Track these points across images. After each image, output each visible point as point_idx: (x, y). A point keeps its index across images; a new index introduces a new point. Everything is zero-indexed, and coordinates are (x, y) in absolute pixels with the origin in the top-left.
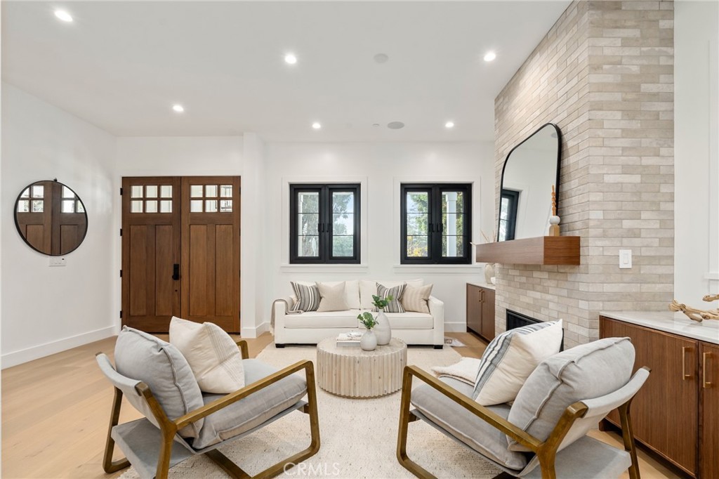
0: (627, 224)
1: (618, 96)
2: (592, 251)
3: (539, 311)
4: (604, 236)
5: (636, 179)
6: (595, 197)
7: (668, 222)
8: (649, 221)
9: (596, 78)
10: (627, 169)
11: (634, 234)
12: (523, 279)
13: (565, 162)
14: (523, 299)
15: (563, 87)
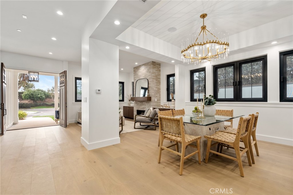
0: (156, 95)
1: (155, 78)
2: (153, 99)
3: (144, 109)
4: (154, 97)
5: (157, 89)
6: (153, 91)
7: (160, 95)
8: (158, 95)
9: (153, 75)
10: (156, 88)
11: (157, 97)
12: (141, 104)
13: (149, 85)
14: (141, 107)
15: (148, 74)
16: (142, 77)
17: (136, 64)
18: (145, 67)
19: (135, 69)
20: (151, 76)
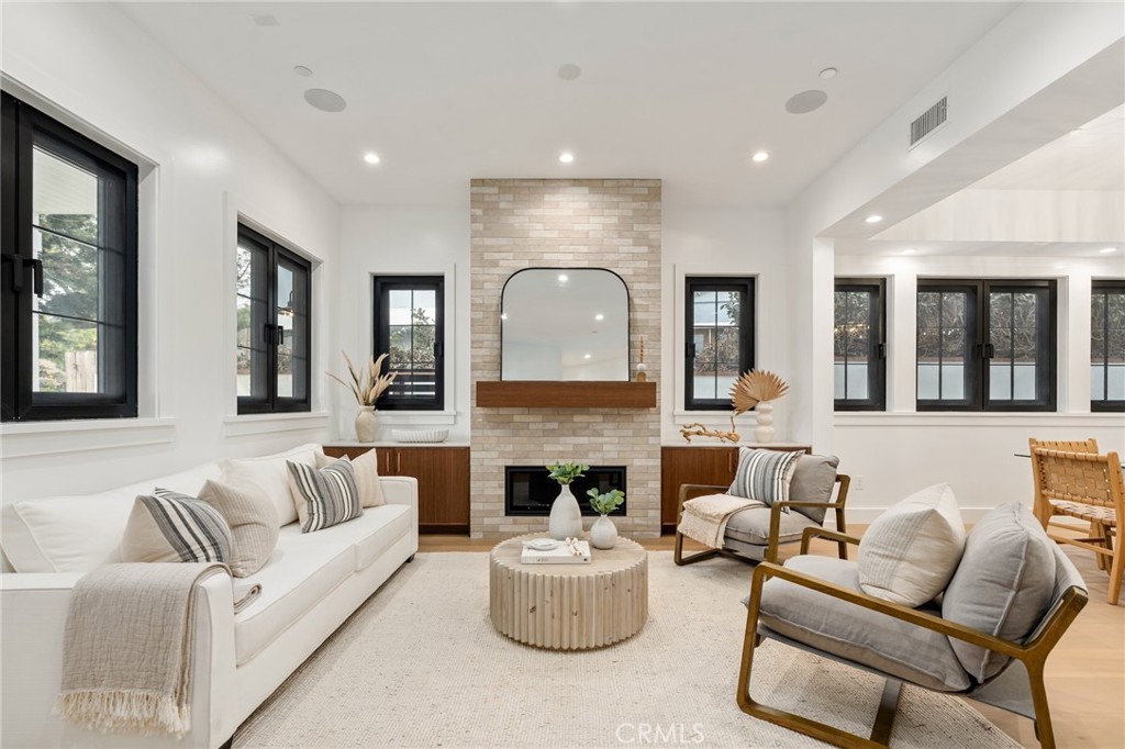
3: (587, 456)
14: (547, 448)
15: (626, 246)
16: (570, 257)
17: (567, 158)
18: (596, 198)
19: (490, 194)
20: (649, 262)
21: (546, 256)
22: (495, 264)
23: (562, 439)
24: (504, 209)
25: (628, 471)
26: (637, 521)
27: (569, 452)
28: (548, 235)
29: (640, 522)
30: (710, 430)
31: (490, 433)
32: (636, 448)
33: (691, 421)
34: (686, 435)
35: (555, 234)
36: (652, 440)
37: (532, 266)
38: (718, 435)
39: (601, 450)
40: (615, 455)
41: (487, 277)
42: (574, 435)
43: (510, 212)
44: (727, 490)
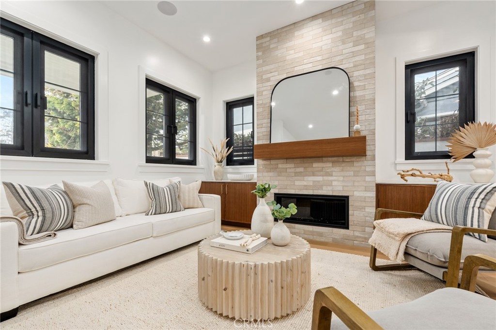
13: (351, 94)
15: (349, 48)
16: (311, 65)
19: (265, 42)
20: (366, 54)
21: (296, 69)
22: (268, 80)
23: (306, 178)
24: (273, 48)
25: (350, 200)
26: (357, 234)
27: (310, 186)
28: (297, 55)
29: (359, 235)
30: (424, 173)
31: (266, 174)
32: (356, 184)
33: (409, 168)
34: (403, 177)
35: (301, 54)
36: (368, 179)
37: (288, 76)
38: (431, 176)
39: (331, 185)
40: (341, 188)
41: (265, 88)
42: (313, 176)
43: (276, 48)
44: (421, 216)
